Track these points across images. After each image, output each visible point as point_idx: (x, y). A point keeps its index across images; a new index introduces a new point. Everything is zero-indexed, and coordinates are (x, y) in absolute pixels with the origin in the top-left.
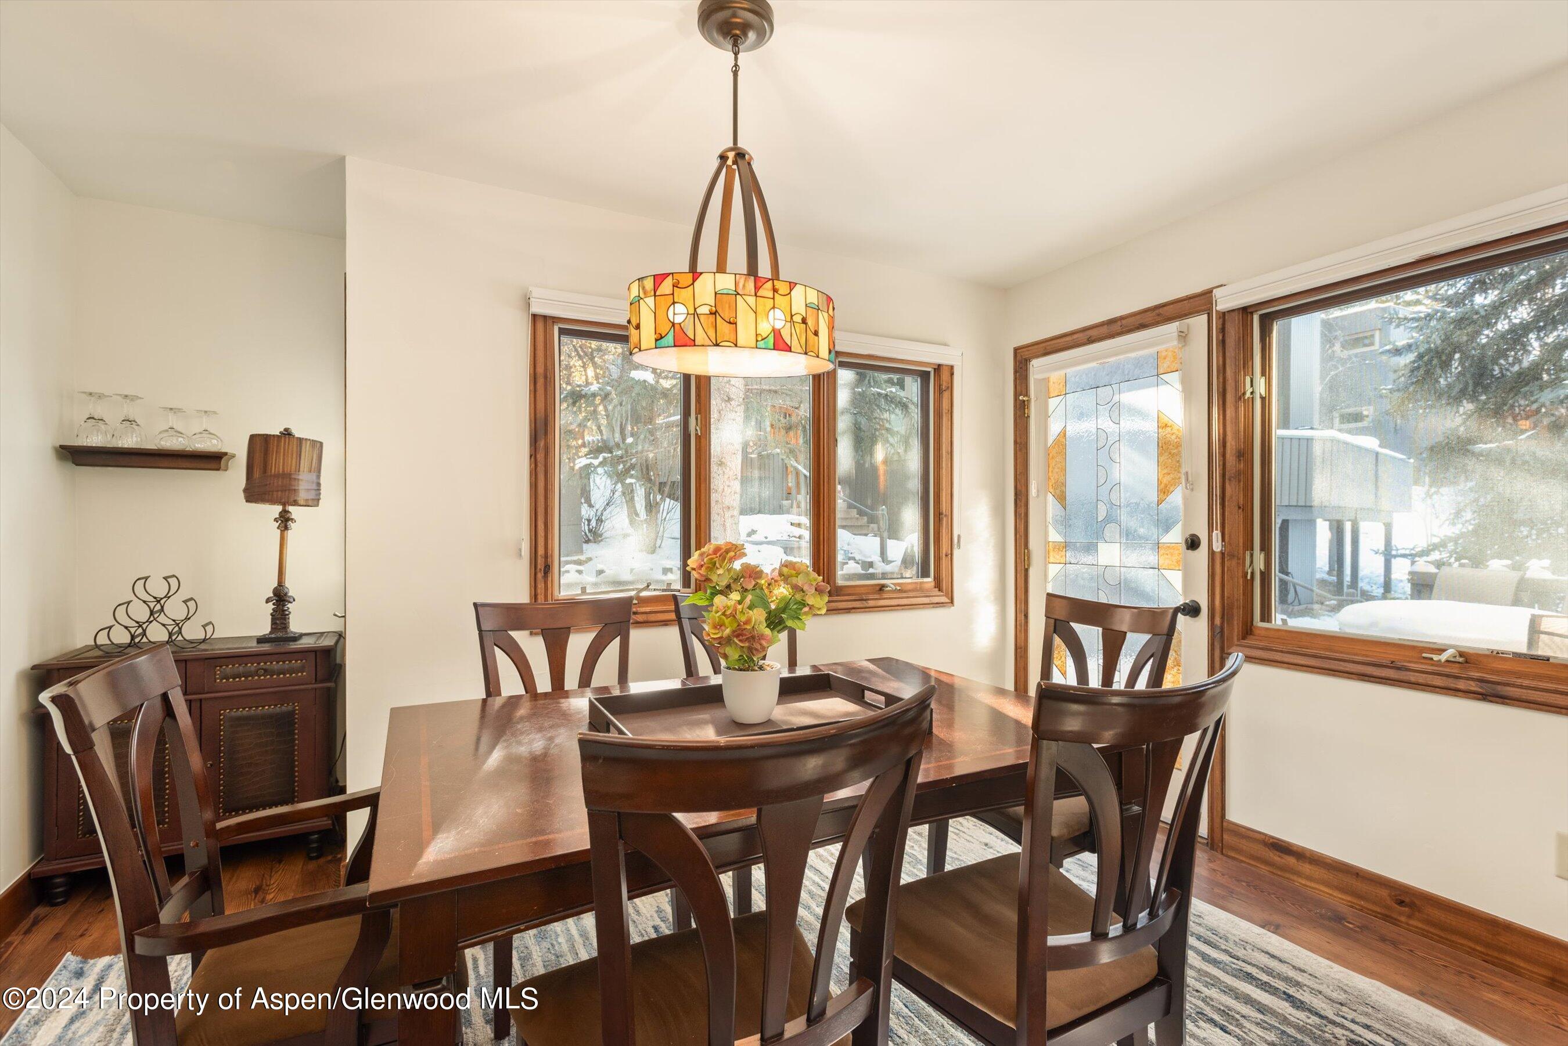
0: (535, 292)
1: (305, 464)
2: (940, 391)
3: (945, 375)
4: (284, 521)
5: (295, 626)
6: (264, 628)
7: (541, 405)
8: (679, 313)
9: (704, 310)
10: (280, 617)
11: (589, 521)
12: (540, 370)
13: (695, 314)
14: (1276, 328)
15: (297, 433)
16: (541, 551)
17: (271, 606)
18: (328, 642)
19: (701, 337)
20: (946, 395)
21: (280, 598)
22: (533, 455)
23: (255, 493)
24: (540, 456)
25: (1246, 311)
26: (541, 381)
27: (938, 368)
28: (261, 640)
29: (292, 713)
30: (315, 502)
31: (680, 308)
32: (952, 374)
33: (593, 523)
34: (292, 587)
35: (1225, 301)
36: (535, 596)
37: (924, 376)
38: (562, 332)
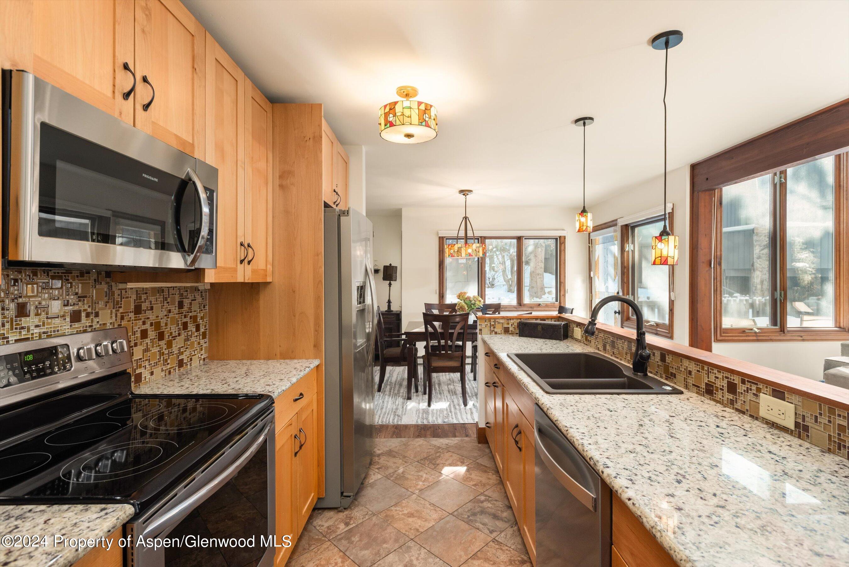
0: (439, 232)
1: (394, 272)
2: (561, 244)
3: (562, 239)
4: (390, 285)
5: (392, 309)
6: (386, 309)
7: (441, 258)
8: (452, 252)
9: (456, 251)
10: (389, 306)
11: (489, 279)
12: (441, 249)
13: (454, 251)
14: (637, 230)
15: (392, 265)
16: (441, 292)
17: (387, 304)
18: (399, 312)
19: (455, 255)
20: (563, 245)
21: (389, 302)
22: (440, 270)
23: (385, 279)
24: (441, 270)
25: (627, 226)
26: (441, 252)
27: (560, 237)
28: (386, 311)
29: (392, 327)
30: (396, 280)
31: (452, 250)
32: (565, 238)
33: (491, 280)
34: (392, 300)
35: (621, 222)
36: (440, 303)
37: (556, 239)
38: (446, 239)
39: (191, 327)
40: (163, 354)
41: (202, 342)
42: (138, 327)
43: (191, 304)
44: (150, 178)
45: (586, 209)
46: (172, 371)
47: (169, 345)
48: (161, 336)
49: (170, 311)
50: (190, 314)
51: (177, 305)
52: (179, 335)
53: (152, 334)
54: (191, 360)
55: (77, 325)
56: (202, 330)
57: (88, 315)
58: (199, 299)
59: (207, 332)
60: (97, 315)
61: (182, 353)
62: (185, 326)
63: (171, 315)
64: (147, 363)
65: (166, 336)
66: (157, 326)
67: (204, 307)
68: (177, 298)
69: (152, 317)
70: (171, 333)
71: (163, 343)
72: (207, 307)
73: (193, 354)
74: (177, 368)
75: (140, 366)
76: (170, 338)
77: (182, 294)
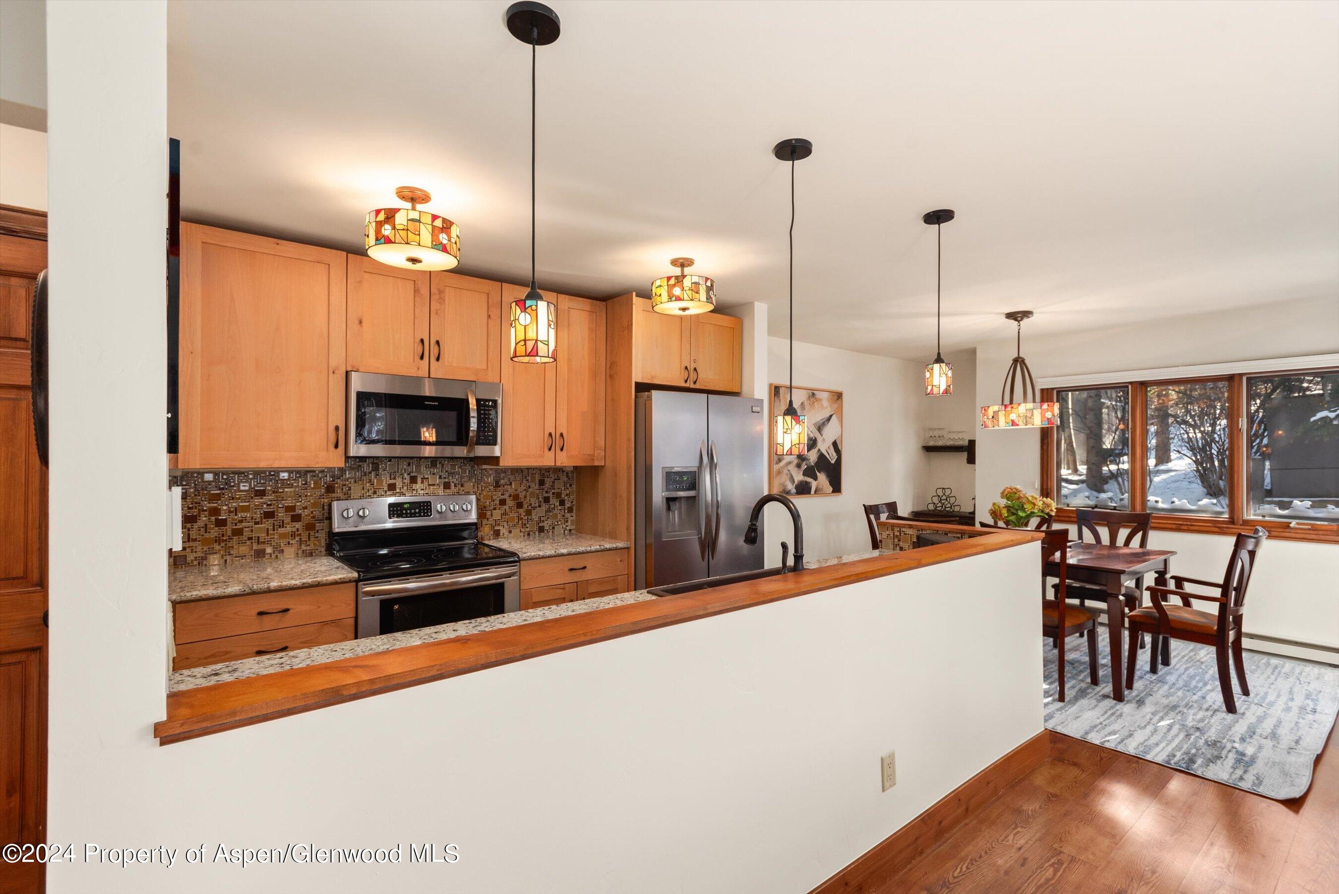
16: (1045, 487)
22: (1042, 447)
24: (1045, 447)
38: (1058, 392)
39: (554, 501)
40: (522, 519)
41: (568, 515)
42: (498, 496)
43: (554, 482)
44: (431, 403)
45: (942, 357)
46: (531, 533)
47: (528, 513)
48: (520, 505)
49: (529, 487)
50: (553, 491)
51: (537, 481)
52: (540, 506)
53: (510, 503)
54: (553, 528)
55: (448, 491)
56: (568, 505)
57: (455, 486)
58: (565, 478)
59: (574, 508)
60: (462, 486)
61: (543, 521)
62: (547, 500)
63: (530, 490)
64: (505, 524)
65: (525, 506)
66: (516, 497)
67: (571, 485)
68: (537, 477)
69: (511, 490)
70: (531, 504)
71: (521, 511)
72: (574, 486)
73: (556, 523)
74: (537, 533)
75: (499, 525)
76: (530, 508)
77: (544, 474)
